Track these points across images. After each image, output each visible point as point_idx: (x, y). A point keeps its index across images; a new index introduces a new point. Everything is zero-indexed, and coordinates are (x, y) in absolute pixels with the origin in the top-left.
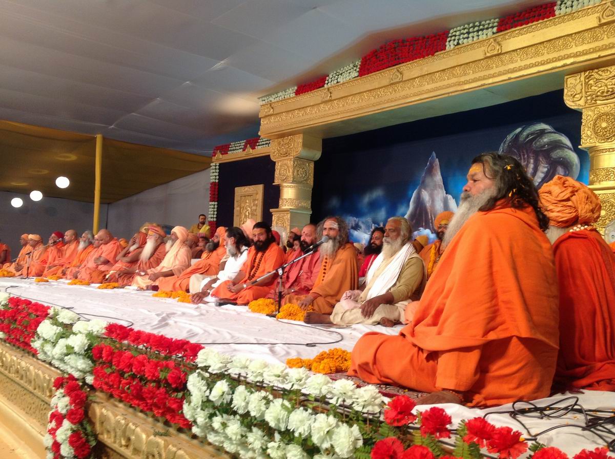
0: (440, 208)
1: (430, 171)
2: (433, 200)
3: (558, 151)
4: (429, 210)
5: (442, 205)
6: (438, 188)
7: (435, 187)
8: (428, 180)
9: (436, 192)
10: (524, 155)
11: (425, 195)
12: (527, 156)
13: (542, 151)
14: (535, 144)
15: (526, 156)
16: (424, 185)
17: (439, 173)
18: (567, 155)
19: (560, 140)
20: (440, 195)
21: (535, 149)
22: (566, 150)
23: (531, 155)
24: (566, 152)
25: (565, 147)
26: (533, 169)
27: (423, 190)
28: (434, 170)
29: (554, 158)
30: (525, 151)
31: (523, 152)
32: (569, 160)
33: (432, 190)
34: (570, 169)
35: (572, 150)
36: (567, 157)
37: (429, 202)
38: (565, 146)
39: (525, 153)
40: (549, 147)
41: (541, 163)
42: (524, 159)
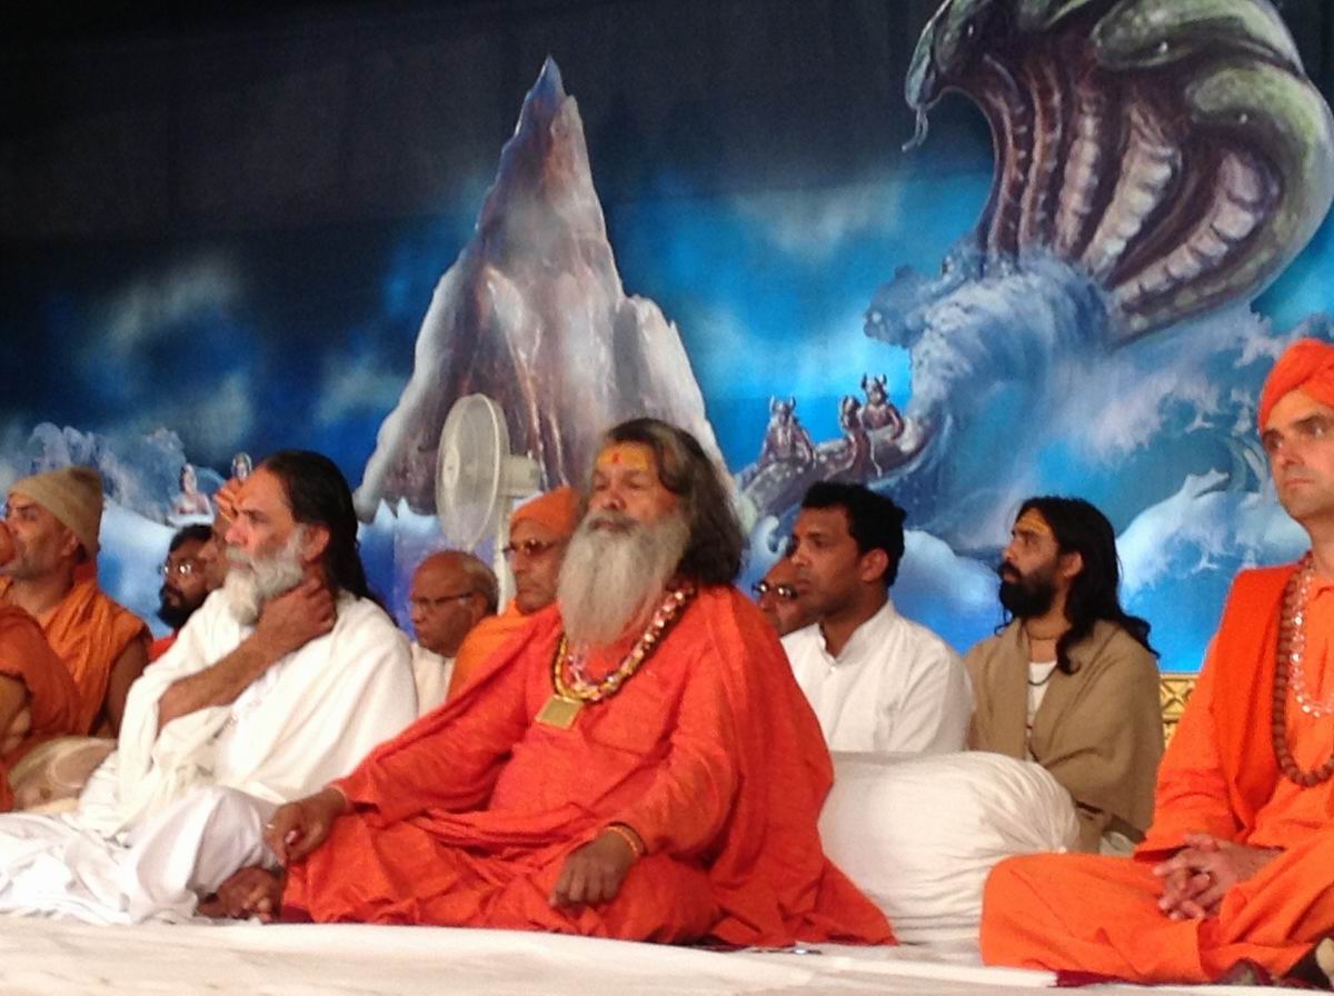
0: (591, 376)
1: (533, 168)
2: (552, 331)
3: (1227, 74)
4: (529, 387)
5: (604, 355)
6: (578, 262)
7: (564, 254)
8: (522, 218)
9: (567, 282)
10: (1046, 94)
11: (507, 301)
12: (1063, 99)
13: (1137, 74)
14: (1104, 34)
15: (1057, 98)
16: (497, 244)
17: (586, 178)
18: (1270, 97)
19: (1231, 18)
20: (590, 302)
21: (1101, 62)
22: (1268, 70)
23: (1083, 92)
24: (1269, 81)
25: (1263, 58)
26: (1095, 167)
27: (493, 272)
28: (552, 160)
29: (1202, 115)
30: (1049, 72)
31: (1042, 78)
32: (1281, 127)
33: (549, 275)
34: (1286, 171)
35: (1296, 74)
36: (1272, 108)
37: (530, 335)
38: (1260, 49)
39: (1053, 82)
40: (1180, 53)
41: (1134, 135)
42: (1048, 112)
